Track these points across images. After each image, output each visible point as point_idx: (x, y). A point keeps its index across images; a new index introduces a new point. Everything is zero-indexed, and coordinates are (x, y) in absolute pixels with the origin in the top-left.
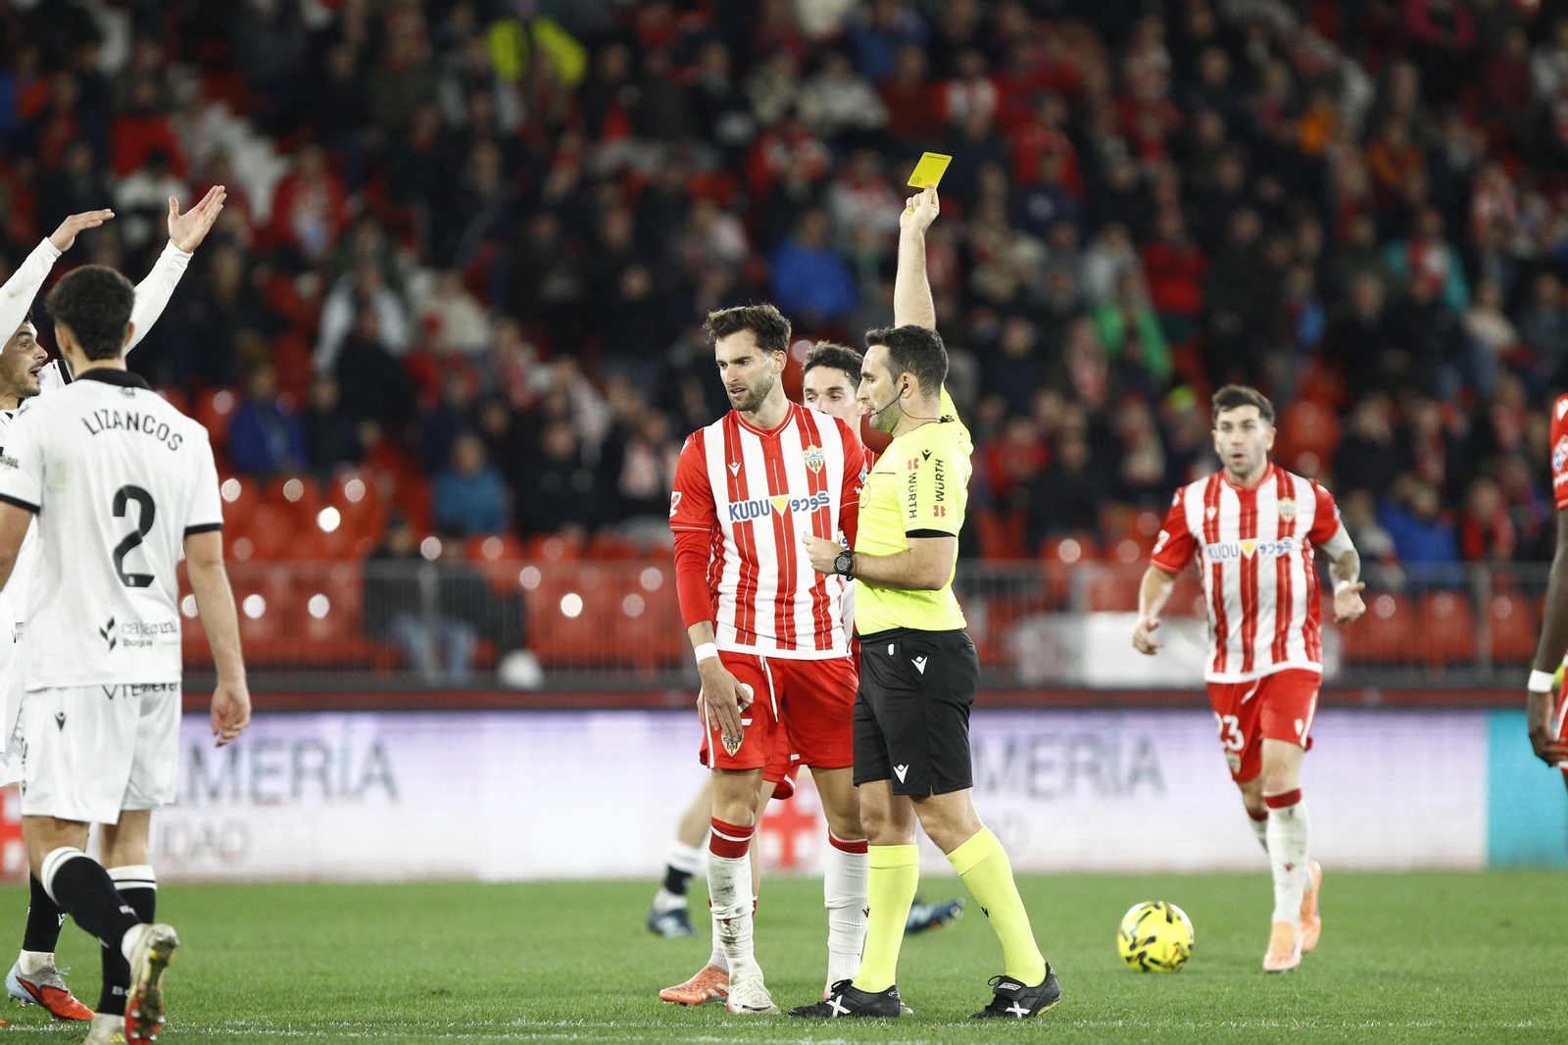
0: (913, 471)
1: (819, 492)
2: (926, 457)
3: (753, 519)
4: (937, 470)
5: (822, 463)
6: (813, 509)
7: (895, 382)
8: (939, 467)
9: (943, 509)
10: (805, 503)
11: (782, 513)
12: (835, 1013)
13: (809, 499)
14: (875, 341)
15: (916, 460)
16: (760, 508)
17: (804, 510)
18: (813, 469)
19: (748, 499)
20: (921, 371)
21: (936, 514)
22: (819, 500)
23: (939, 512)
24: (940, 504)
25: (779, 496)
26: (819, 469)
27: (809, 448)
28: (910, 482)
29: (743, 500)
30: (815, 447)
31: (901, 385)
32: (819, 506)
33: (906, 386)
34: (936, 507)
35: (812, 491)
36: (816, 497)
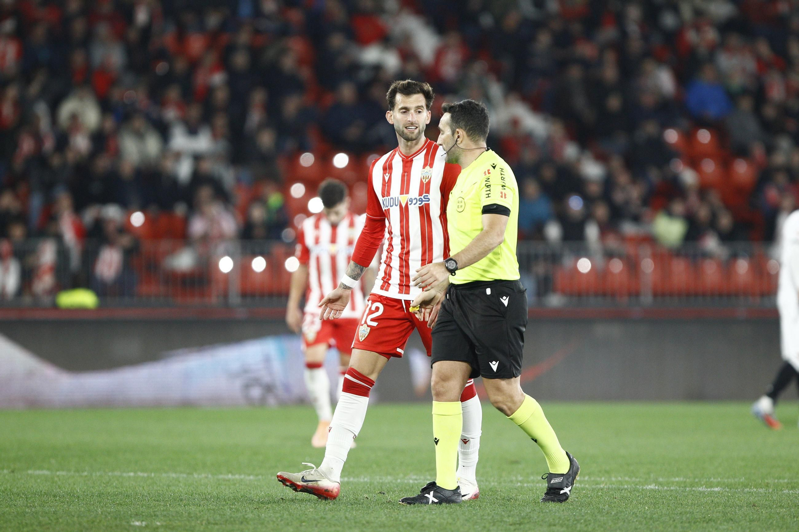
0: (488, 175)
1: (424, 194)
2: (494, 167)
3: (390, 208)
4: (501, 174)
5: (429, 178)
6: (420, 204)
7: (453, 134)
8: (502, 173)
9: (505, 195)
10: (415, 200)
11: (404, 206)
12: (430, 502)
13: (418, 198)
14: (445, 110)
15: (489, 170)
16: (395, 202)
17: (415, 204)
18: (424, 181)
19: (390, 196)
20: (468, 128)
21: (502, 197)
22: (424, 199)
23: (503, 196)
24: (504, 191)
25: (405, 195)
26: (427, 180)
27: (426, 168)
28: (486, 181)
29: (387, 196)
30: (429, 167)
31: (456, 136)
32: (424, 203)
33: (459, 137)
34: (502, 193)
35: (420, 194)
36: (422, 197)
